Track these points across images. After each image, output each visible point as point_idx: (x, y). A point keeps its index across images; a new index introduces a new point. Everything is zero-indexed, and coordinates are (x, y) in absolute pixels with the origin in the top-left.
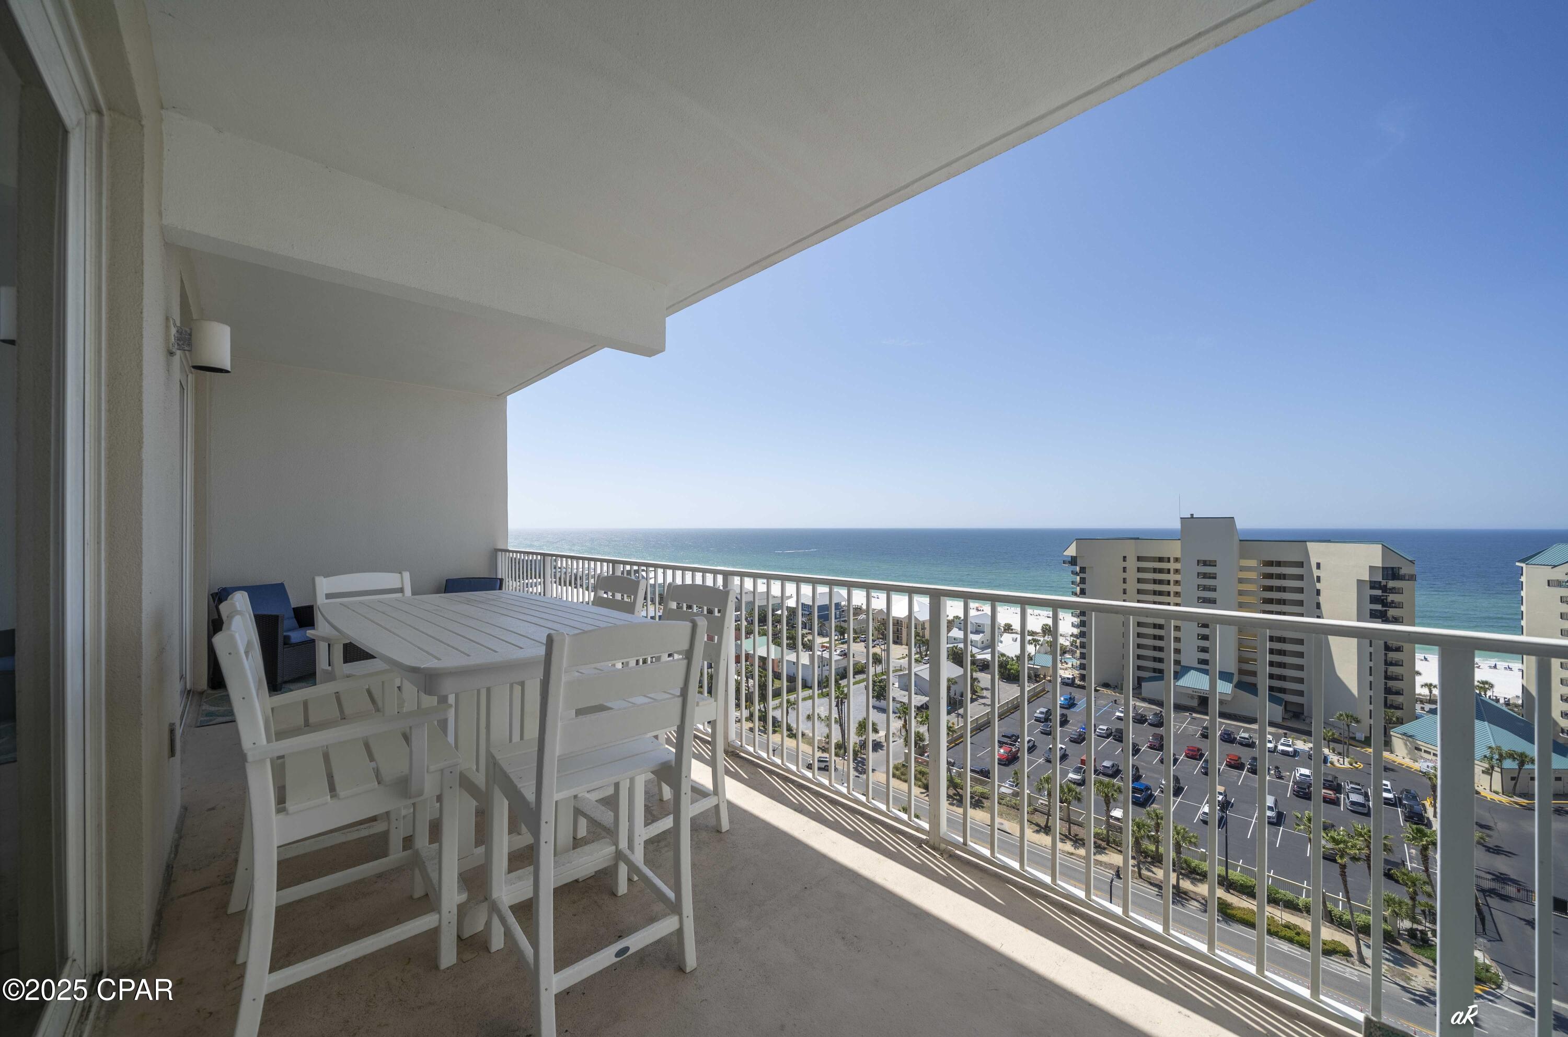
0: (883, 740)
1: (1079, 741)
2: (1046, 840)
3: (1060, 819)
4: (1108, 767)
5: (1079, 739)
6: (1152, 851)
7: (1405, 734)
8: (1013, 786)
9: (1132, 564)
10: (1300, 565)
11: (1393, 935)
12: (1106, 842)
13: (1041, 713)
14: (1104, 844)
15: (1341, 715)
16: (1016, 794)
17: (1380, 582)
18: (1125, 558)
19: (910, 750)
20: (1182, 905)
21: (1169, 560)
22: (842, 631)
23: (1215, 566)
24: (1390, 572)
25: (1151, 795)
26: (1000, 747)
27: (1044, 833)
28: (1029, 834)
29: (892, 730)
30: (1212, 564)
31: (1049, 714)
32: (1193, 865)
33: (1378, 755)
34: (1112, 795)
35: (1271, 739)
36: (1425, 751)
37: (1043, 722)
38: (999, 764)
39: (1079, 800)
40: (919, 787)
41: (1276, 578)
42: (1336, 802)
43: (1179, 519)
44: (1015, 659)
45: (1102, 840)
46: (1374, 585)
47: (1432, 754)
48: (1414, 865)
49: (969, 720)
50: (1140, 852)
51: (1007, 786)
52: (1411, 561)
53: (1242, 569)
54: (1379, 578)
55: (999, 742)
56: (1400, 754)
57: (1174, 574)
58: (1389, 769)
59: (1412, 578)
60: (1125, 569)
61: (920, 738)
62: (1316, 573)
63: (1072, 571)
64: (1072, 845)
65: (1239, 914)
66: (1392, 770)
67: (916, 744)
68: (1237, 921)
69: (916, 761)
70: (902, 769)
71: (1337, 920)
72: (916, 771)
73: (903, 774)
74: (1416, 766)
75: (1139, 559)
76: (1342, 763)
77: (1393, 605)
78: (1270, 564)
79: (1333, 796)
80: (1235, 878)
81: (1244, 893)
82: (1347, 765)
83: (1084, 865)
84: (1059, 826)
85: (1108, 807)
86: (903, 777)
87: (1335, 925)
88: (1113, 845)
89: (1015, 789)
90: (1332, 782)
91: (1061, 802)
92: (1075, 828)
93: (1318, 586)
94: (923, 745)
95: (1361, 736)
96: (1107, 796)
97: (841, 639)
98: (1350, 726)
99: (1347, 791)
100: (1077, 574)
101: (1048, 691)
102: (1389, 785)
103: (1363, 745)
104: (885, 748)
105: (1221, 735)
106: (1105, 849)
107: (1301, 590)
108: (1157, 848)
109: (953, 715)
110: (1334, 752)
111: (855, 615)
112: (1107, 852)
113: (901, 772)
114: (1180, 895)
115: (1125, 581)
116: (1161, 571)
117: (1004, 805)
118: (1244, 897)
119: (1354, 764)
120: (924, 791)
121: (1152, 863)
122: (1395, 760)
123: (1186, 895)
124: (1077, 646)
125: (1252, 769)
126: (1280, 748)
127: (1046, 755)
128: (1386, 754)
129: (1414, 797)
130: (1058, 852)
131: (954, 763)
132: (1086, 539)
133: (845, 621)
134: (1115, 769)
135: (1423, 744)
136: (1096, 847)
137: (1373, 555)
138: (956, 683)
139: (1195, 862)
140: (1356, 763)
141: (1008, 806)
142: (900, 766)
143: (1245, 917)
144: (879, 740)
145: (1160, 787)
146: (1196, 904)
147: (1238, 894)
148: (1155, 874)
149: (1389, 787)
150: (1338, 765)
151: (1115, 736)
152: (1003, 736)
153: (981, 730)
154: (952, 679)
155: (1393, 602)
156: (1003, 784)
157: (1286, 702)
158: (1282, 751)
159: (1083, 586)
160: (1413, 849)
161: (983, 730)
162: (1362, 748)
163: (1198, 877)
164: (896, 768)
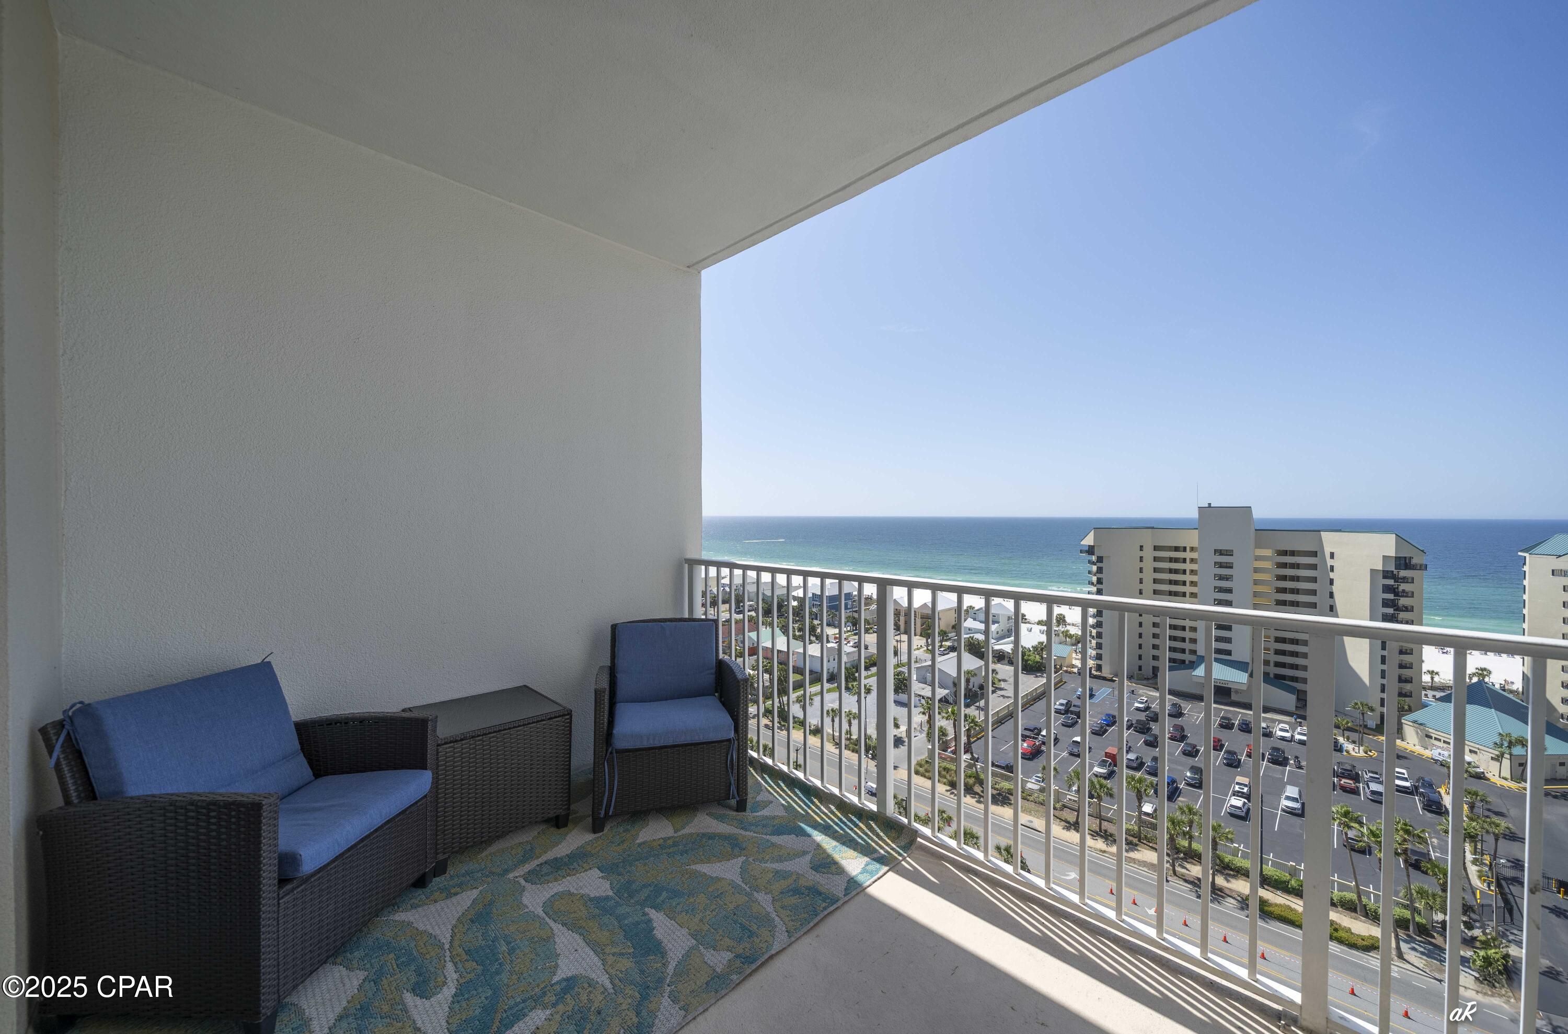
0: (904, 735)
1: (1101, 733)
2: (1074, 836)
3: (1089, 815)
4: (1133, 760)
5: (1100, 730)
6: (1185, 847)
7: (1415, 722)
8: (1039, 781)
9: (1149, 554)
10: (1314, 554)
11: (1427, 928)
12: (1137, 839)
13: (1061, 704)
14: (1135, 840)
15: (1356, 704)
16: (1042, 790)
17: (1393, 571)
18: (1141, 547)
19: (933, 746)
20: (1219, 902)
21: (1185, 549)
22: (855, 623)
23: (1232, 555)
24: (1403, 562)
25: (1177, 788)
26: (1023, 741)
27: (1074, 830)
28: (1057, 830)
29: (914, 725)
30: (1229, 553)
31: (1069, 706)
32: (1227, 860)
33: (1391, 743)
34: (1145, 790)
35: (1288, 729)
36: (1436, 739)
37: (1063, 714)
38: (1022, 758)
39: (1111, 796)
40: (945, 784)
41: (1290, 568)
42: (1355, 792)
43: (1197, 509)
44: (1031, 649)
45: (1133, 836)
46: (1386, 574)
47: (1442, 741)
48: (1437, 854)
49: (991, 713)
50: (1174, 849)
51: (1033, 781)
52: (1422, 551)
53: (1258, 558)
54: (1392, 568)
55: (1023, 736)
56: (1411, 742)
57: (1190, 563)
58: (1402, 757)
59: (1423, 567)
60: (1141, 559)
61: (943, 733)
62: (1330, 562)
63: (1089, 561)
64: (1104, 842)
65: (1277, 911)
66: (1405, 758)
67: (939, 739)
68: (1275, 918)
69: (940, 758)
70: (926, 766)
71: (1372, 914)
72: (939, 767)
73: (927, 771)
74: (1427, 753)
75: (1156, 548)
76: (1357, 751)
77: (1405, 594)
78: (1284, 553)
79: (1353, 785)
80: (1269, 873)
81: (1278, 889)
82: (1362, 754)
83: (1115, 862)
84: (1088, 822)
85: (1140, 803)
86: (927, 774)
87: (1370, 919)
88: (1145, 842)
89: (1042, 784)
90: (1351, 771)
91: (1091, 797)
92: (1105, 825)
93: (1332, 575)
94: (946, 740)
95: (1372, 724)
96: (1139, 791)
97: (853, 630)
98: (1365, 715)
99: (1366, 780)
100: (1094, 563)
101: (1065, 682)
102: (1406, 774)
103: (1375, 733)
104: (906, 744)
105: (1239, 725)
106: (1136, 845)
107: (1314, 580)
108: (1190, 844)
109: (973, 707)
110: (1348, 740)
111: (866, 605)
112: (1139, 849)
113: (924, 769)
114: (1218, 893)
115: (1141, 570)
116: (1176, 560)
117: (1032, 801)
118: (1279, 893)
119: (1369, 753)
120: (949, 788)
121: (1184, 859)
122: (1407, 747)
123: (1222, 892)
124: (1093, 636)
125: (1272, 759)
126: (1297, 737)
127: (1070, 748)
128: (1398, 742)
129: (1430, 785)
130: (1087, 848)
131: (978, 758)
132: (1103, 528)
133: (856, 611)
134: (1139, 761)
135: (1434, 731)
136: (1127, 844)
137: (1387, 545)
138: (975, 675)
139: (1228, 858)
140: (1370, 751)
141: (1036, 803)
142: (923, 763)
143: (1282, 913)
144: (899, 735)
145: (1185, 780)
146: (1232, 901)
147: (1273, 889)
148: (1188, 870)
149: (1406, 776)
150: (1353, 753)
151: (1136, 727)
152: (1025, 729)
153: (1002, 724)
154: (972, 671)
155: (1404, 591)
156: (1030, 780)
157: (1298, 690)
158: (1300, 740)
159: (1099, 576)
160: (1434, 837)
161: (1004, 723)
162: (1375, 736)
163: (1232, 873)
164: (920, 765)
